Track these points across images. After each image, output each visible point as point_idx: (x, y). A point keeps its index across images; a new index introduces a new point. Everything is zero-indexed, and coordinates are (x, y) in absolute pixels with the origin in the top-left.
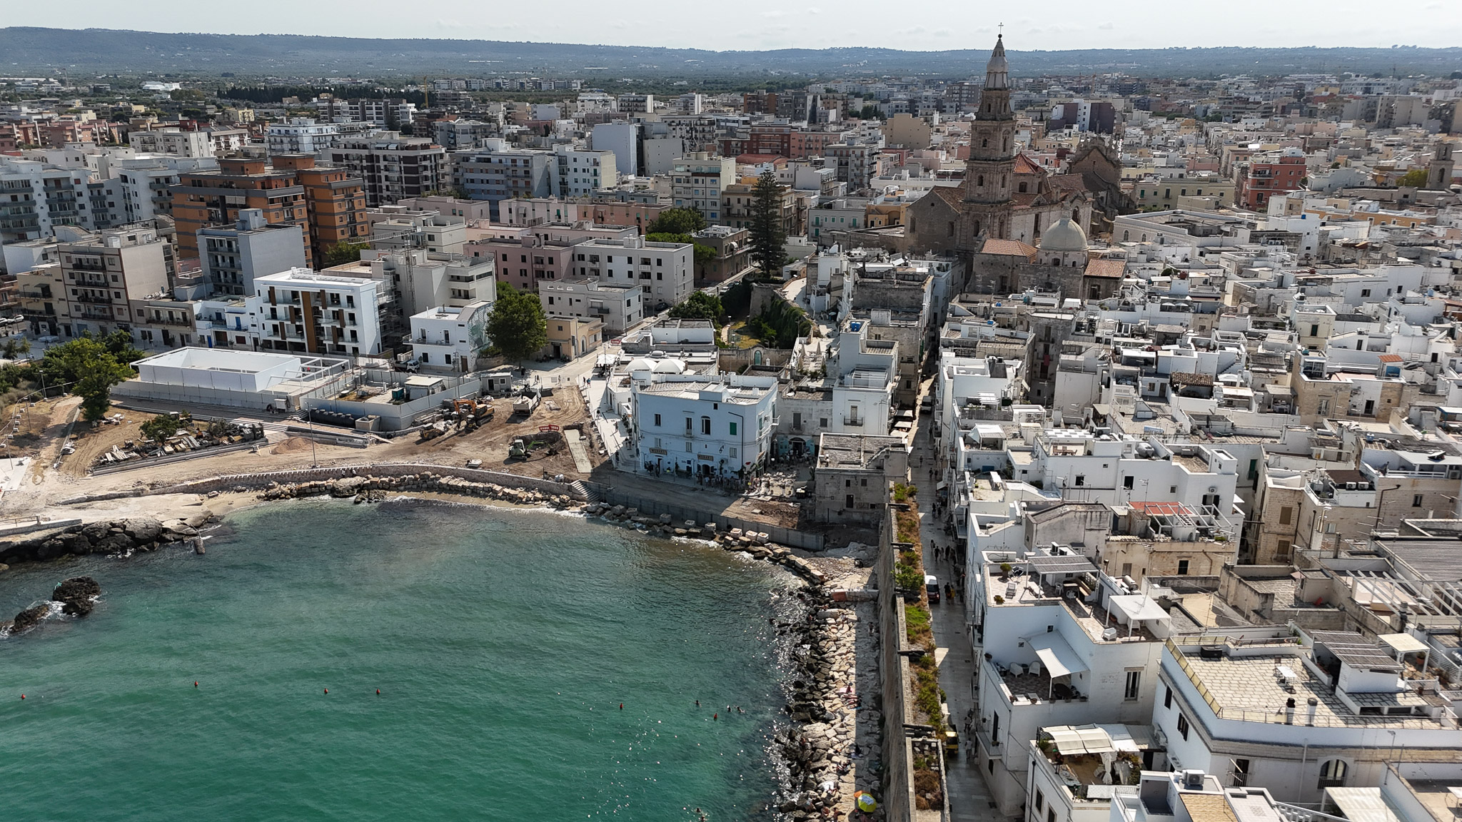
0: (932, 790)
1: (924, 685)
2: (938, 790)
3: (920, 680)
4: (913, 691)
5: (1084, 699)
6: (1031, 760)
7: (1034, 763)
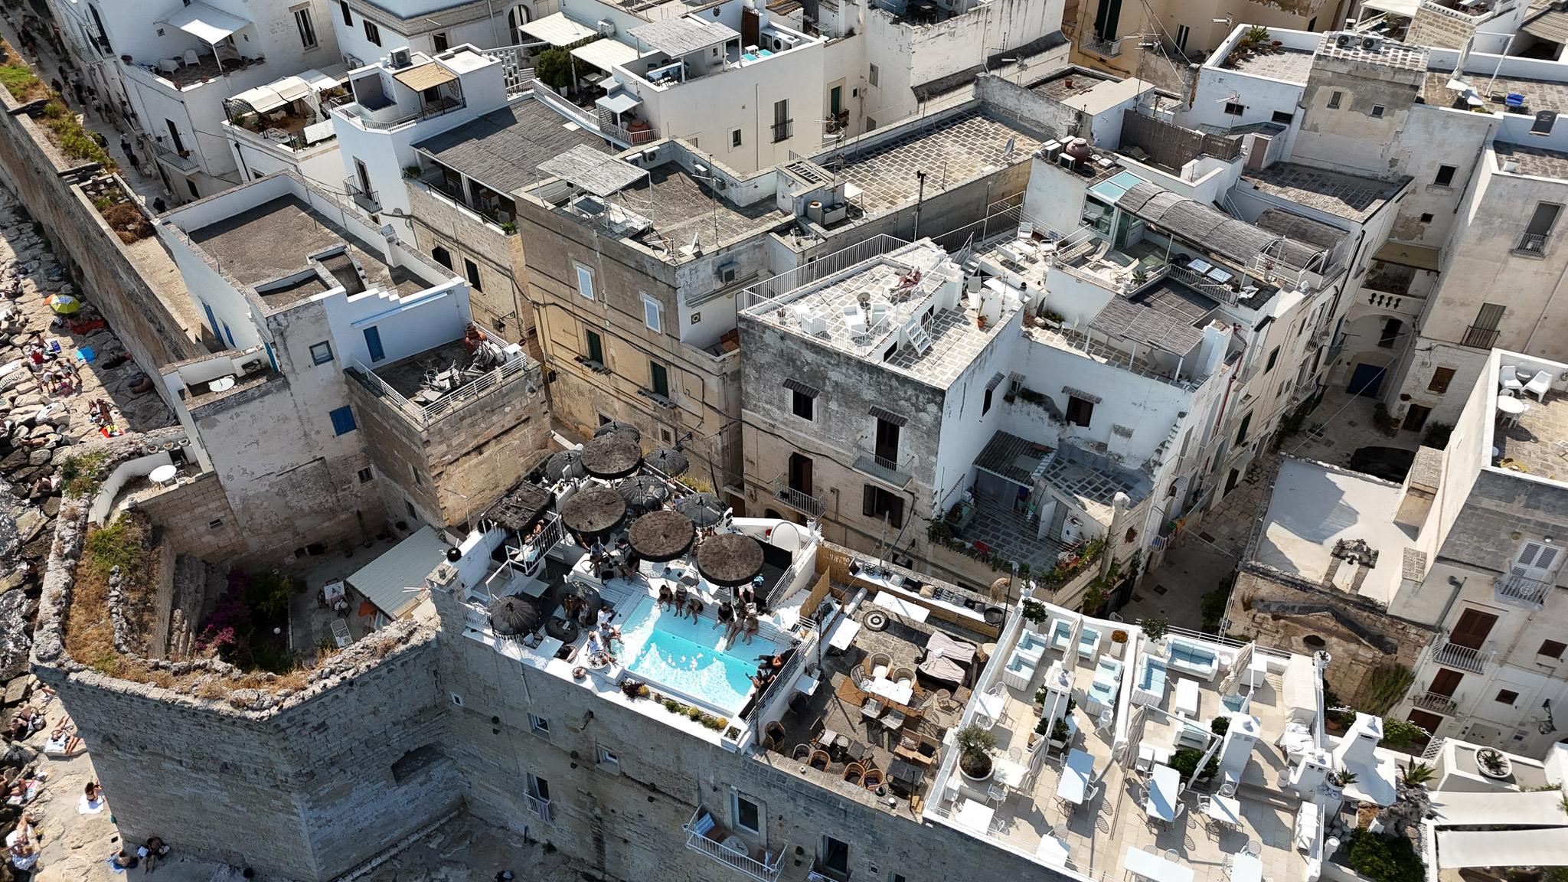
0: (133, 220)
1: (65, 133)
2: (139, 217)
3: (56, 130)
4: (54, 145)
5: (260, 60)
6: (232, 144)
7: (237, 145)
